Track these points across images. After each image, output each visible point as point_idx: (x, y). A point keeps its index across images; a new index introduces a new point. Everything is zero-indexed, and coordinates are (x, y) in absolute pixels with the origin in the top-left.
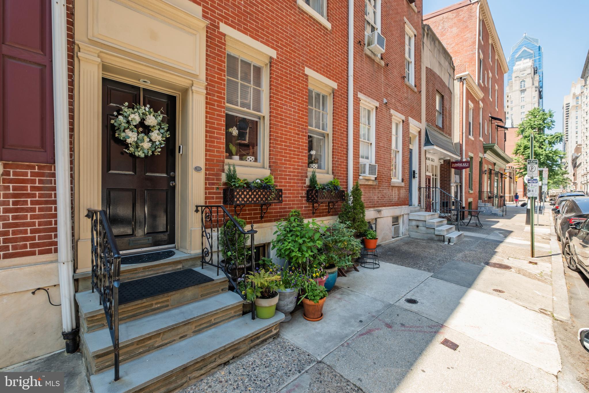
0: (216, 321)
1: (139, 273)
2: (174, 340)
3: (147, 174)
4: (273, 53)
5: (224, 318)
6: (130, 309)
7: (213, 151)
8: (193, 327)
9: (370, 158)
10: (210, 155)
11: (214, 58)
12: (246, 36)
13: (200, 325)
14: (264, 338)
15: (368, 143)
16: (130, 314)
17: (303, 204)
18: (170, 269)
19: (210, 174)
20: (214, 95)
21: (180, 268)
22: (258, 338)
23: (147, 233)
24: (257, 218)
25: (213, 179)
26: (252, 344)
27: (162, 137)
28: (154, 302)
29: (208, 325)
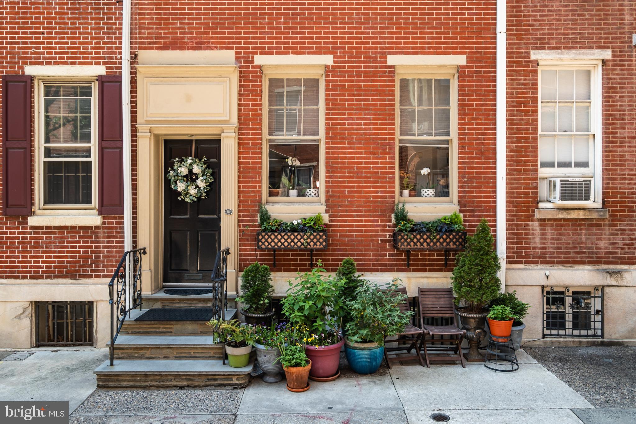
0: (195, 355)
1: (175, 303)
2: (159, 358)
3: (200, 216)
4: (329, 60)
5: (203, 355)
6: (144, 326)
7: (248, 192)
8: (175, 352)
9: (591, 164)
10: (244, 196)
11: (248, 95)
12: (288, 55)
13: (181, 353)
14: (222, 383)
15: (589, 136)
16: (145, 330)
17: (386, 250)
18: (201, 305)
19: (244, 216)
20: (248, 134)
21: (210, 307)
22: (216, 380)
23: (200, 270)
24: (305, 265)
25: (248, 221)
26: (208, 383)
27: (205, 183)
28: (161, 326)
29: (188, 355)
